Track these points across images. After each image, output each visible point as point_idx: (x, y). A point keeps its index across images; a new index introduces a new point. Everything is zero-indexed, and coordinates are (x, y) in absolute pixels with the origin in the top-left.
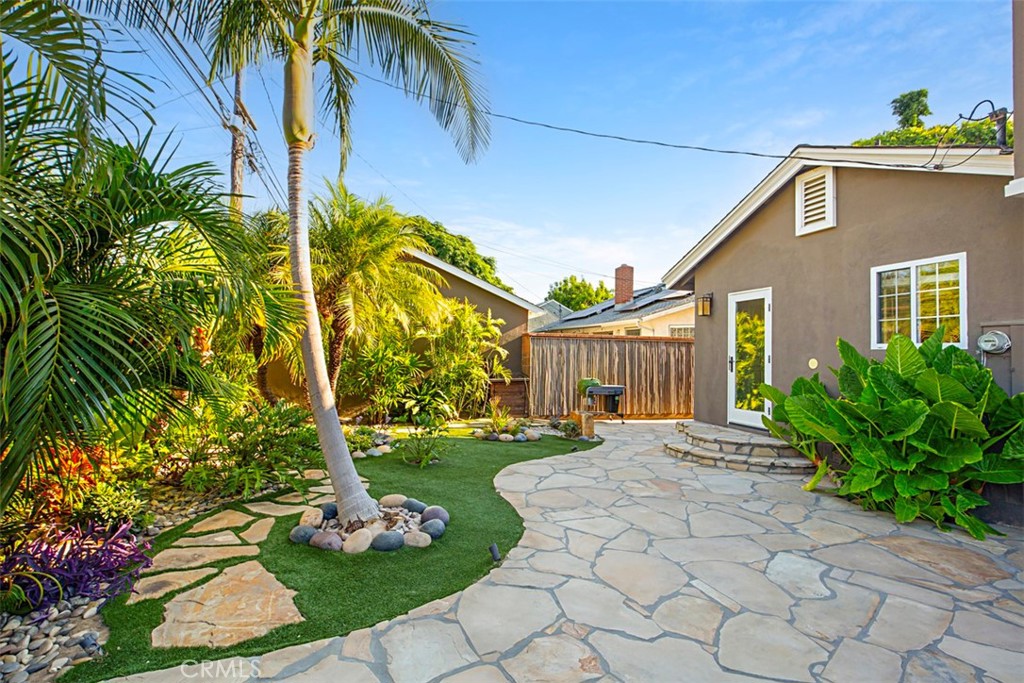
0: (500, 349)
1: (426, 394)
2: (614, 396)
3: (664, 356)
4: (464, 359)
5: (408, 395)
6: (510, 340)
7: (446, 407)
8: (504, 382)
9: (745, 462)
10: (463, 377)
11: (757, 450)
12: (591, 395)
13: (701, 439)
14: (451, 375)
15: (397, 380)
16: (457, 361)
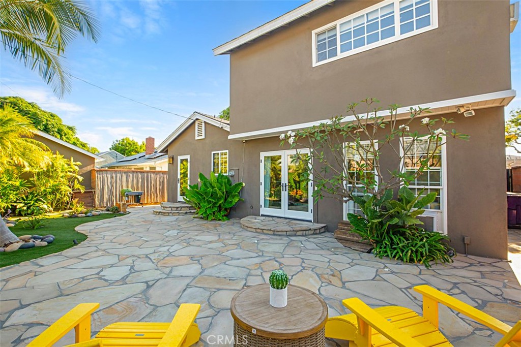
0: (79, 177)
1: (31, 200)
2: (138, 196)
3: (162, 179)
4: (57, 182)
5: (18, 201)
6: (84, 172)
7: (45, 206)
8: (80, 192)
9: (178, 213)
10: (55, 190)
11: (183, 209)
12: (127, 196)
13: (165, 207)
14: (48, 190)
15: (11, 194)
16: (52, 182)
